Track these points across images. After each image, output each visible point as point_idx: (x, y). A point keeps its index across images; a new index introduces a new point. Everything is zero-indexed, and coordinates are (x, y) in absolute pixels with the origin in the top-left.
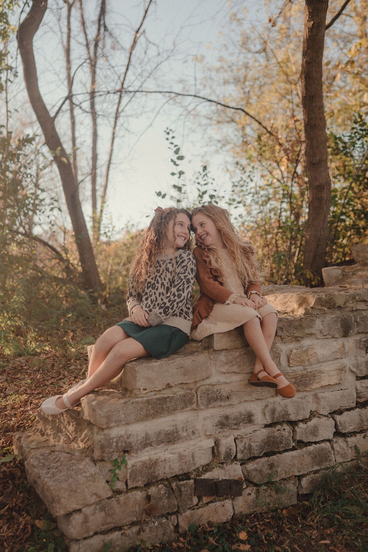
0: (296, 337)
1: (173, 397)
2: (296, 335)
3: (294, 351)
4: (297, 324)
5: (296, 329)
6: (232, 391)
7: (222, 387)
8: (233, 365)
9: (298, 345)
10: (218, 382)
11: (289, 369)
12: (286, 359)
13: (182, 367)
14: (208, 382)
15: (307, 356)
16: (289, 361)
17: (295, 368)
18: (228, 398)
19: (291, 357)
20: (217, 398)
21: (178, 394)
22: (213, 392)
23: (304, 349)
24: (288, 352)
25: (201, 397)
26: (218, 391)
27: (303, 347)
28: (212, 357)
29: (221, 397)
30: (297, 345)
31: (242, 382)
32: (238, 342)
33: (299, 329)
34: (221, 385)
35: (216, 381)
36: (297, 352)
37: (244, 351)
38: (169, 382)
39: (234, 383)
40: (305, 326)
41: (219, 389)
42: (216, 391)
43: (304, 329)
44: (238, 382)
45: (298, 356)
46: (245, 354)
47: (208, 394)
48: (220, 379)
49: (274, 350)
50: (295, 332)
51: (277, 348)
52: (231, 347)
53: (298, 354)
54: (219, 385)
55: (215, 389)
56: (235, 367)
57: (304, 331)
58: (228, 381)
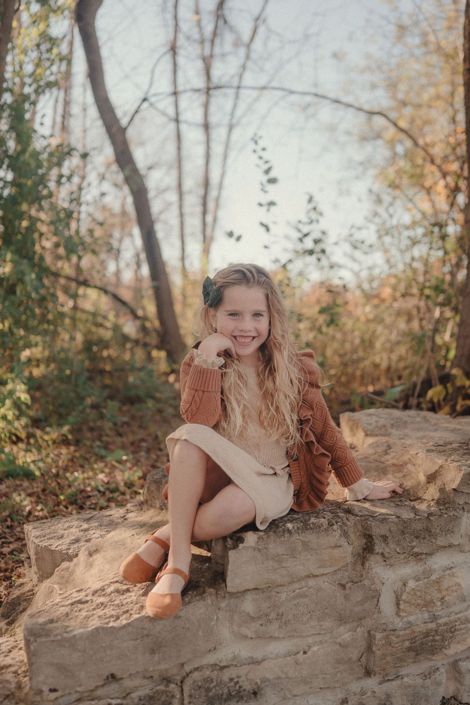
0: (417, 555)
2: (416, 550)
3: (412, 584)
4: (418, 526)
5: (417, 537)
6: (264, 680)
7: (242, 671)
8: (270, 621)
9: (421, 569)
11: (397, 620)
12: (394, 600)
13: (148, 636)
14: (209, 659)
15: (440, 591)
16: (398, 604)
17: (411, 618)
18: (255, 693)
19: (404, 597)
20: (230, 694)
21: (134, 695)
22: (220, 683)
23: (433, 578)
24: (399, 584)
25: (190, 696)
26: (231, 680)
27: (431, 572)
28: (223, 605)
29: (239, 691)
30: (419, 569)
31: (288, 658)
32: (285, 573)
33: (424, 538)
34: (241, 666)
35: (230, 656)
36: (416, 586)
37: (297, 591)
38: (114, 671)
39: (271, 661)
40: (438, 531)
41: (234, 676)
42: (227, 680)
43: (435, 536)
44: (280, 660)
45: (418, 593)
46: (300, 596)
47: (208, 690)
48: (240, 651)
49: (366, 584)
50: (414, 544)
51: (373, 579)
52: (268, 583)
53: (419, 591)
54: (236, 666)
55: (226, 676)
56: (275, 626)
57: (434, 541)
58: (258, 655)
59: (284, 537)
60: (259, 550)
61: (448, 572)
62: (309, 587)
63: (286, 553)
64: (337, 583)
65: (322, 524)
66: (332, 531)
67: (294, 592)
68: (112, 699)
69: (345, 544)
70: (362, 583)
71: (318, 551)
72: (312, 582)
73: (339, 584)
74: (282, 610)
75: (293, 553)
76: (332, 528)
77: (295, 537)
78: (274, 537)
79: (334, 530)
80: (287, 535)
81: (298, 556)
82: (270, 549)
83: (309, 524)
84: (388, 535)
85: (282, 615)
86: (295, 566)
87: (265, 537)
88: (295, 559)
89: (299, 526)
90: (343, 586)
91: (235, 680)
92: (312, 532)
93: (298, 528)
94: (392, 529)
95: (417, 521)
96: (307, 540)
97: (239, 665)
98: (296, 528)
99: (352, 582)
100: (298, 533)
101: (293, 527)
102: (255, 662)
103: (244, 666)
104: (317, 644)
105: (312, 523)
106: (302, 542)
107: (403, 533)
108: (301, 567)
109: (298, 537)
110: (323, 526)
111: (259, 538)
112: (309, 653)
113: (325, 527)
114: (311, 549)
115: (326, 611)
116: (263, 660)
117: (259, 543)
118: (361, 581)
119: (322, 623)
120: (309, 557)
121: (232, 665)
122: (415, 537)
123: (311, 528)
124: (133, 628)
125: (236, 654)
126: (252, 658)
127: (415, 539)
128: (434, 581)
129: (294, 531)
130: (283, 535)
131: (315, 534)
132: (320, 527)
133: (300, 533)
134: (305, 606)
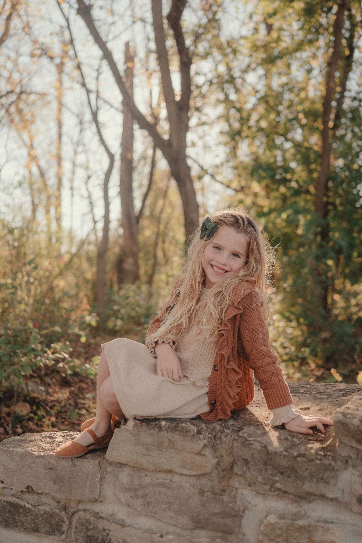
0: (282, 491)
1: (30, 509)
2: (278, 485)
3: (272, 518)
4: (284, 463)
5: (282, 473)
7: (113, 527)
9: (294, 510)
10: (112, 515)
12: (258, 529)
14: (97, 508)
16: (258, 534)
20: (103, 541)
21: (40, 508)
22: (95, 528)
23: (301, 523)
25: (76, 527)
26: (104, 530)
27: (305, 516)
30: (293, 508)
31: (146, 534)
32: (151, 460)
33: (289, 477)
34: (112, 522)
35: (110, 512)
36: (276, 523)
37: (160, 480)
38: (31, 484)
39: (133, 529)
40: (306, 474)
41: (106, 528)
42: (101, 529)
43: (303, 479)
44: (139, 531)
45: (278, 532)
46: (162, 485)
47: (88, 529)
48: (118, 512)
49: (225, 499)
50: (277, 478)
51: (235, 497)
52: (136, 464)
53: (280, 529)
54: (109, 521)
55: (101, 524)
56: (140, 502)
57: (300, 484)
58: (128, 521)
59: (154, 430)
60: (133, 434)
61: (323, 524)
62: (173, 481)
63: (154, 444)
64: (199, 488)
65: (190, 430)
66: (198, 439)
67: (158, 480)
68: (28, 503)
69: (210, 455)
70: (221, 497)
71: (182, 453)
72: (177, 478)
73: (201, 489)
74: (147, 491)
75: (159, 446)
76: (199, 437)
77: (163, 434)
78: (145, 428)
79: (200, 439)
80: (157, 430)
81: (165, 451)
82: (141, 437)
83: (179, 427)
84: (249, 460)
85: (146, 495)
86: (160, 458)
87: (139, 425)
88: (161, 452)
89: (171, 425)
90: (202, 492)
91: (107, 532)
92: (179, 433)
93: (169, 427)
94: (255, 456)
95: (282, 456)
96: (173, 440)
97: (111, 521)
98: (167, 426)
99: (213, 492)
100: (168, 431)
101: (165, 425)
102: (123, 524)
103: (113, 524)
104: (175, 534)
105: (182, 427)
106: (169, 439)
107: (266, 464)
108: (165, 461)
109: (166, 434)
110: (190, 432)
111: (135, 425)
112: (164, 538)
113: (192, 433)
114: (176, 448)
115: (182, 508)
116: (129, 526)
117: (134, 429)
118: (221, 495)
119: (179, 517)
120: (174, 454)
121: (107, 519)
122: (279, 472)
123: (179, 431)
124: (44, 460)
125: (115, 512)
126: (123, 521)
127: (278, 474)
128: (301, 527)
129: (164, 428)
130: (154, 429)
131: (181, 436)
132: (187, 432)
133: (169, 432)
134: (166, 496)
